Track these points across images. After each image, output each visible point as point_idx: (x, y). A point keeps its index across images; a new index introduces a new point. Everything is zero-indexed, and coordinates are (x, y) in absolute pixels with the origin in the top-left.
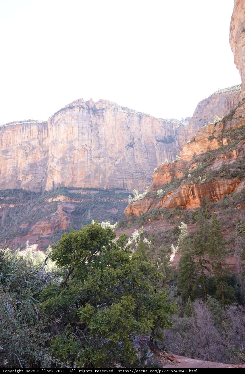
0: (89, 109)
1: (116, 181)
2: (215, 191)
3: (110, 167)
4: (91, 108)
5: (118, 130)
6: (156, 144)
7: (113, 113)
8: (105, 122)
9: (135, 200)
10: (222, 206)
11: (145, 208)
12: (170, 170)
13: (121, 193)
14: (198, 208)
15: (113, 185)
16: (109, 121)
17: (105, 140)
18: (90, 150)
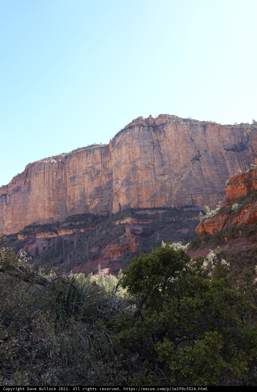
0: (149, 126)
1: (183, 198)
3: (176, 184)
4: (151, 125)
5: (181, 144)
7: (174, 127)
8: (166, 137)
9: (207, 217)
11: (219, 225)
12: (244, 181)
13: (191, 211)
15: (181, 203)
16: (171, 136)
17: (168, 156)
18: (154, 168)
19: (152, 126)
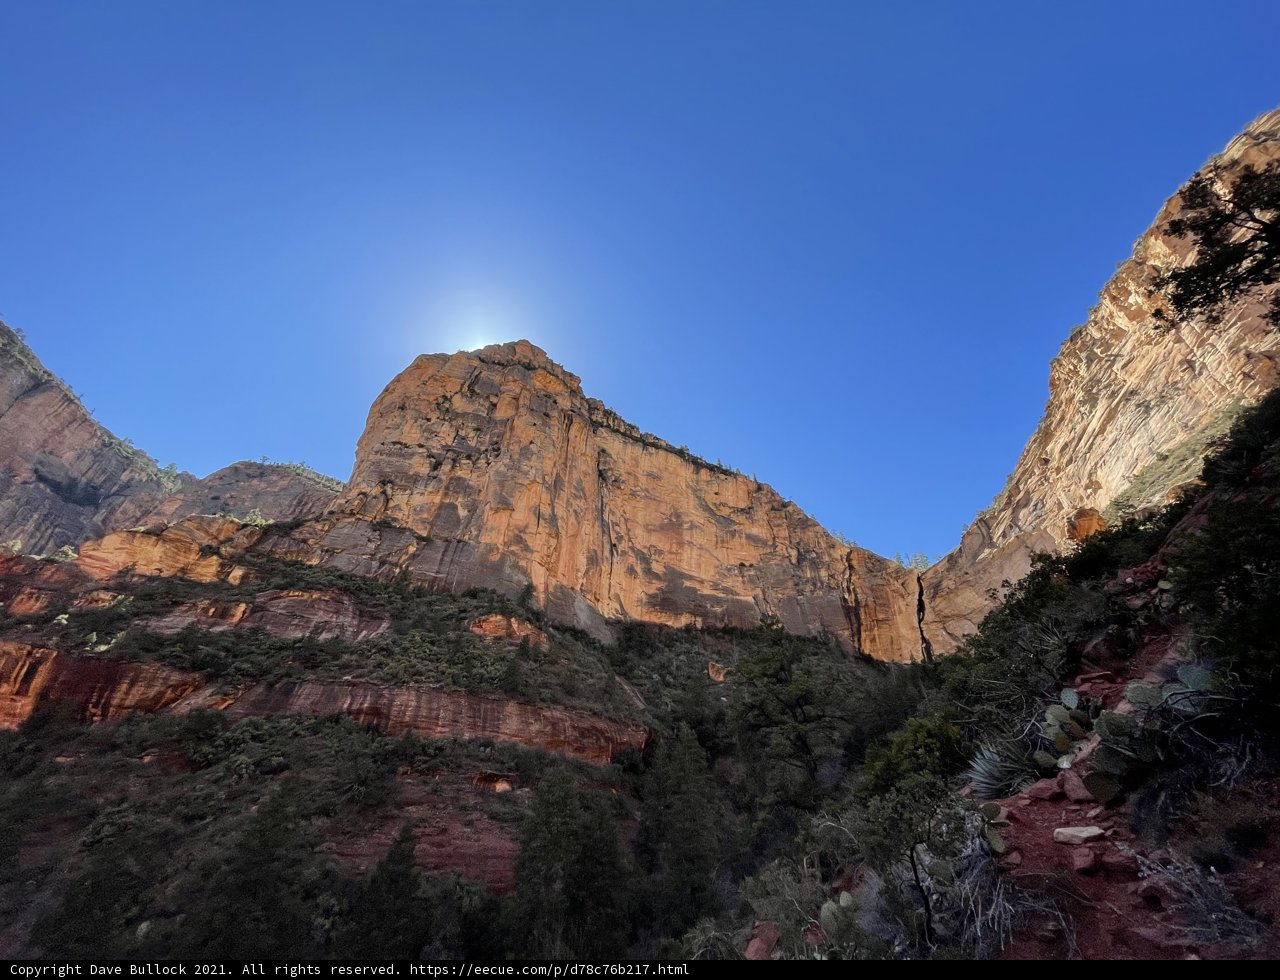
6: (24, 483)
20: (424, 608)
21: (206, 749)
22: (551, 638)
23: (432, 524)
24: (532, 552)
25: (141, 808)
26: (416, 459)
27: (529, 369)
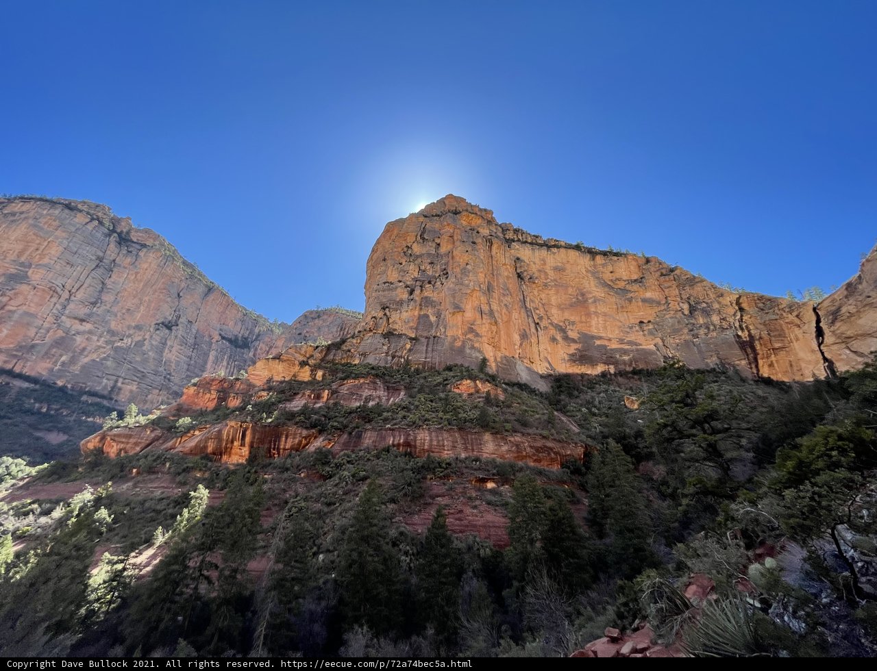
0: (114, 231)
1: (98, 376)
2: (279, 441)
3: (100, 347)
5: (155, 291)
6: (217, 341)
7: (161, 261)
8: (136, 267)
9: (122, 425)
10: (280, 468)
11: (136, 444)
12: (220, 390)
13: (97, 404)
14: (241, 464)
15: (84, 384)
16: (146, 270)
17: (116, 295)
18: (68, 300)
19: (120, 234)
20: (422, 381)
21: (328, 469)
22: (505, 391)
23: (417, 329)
24: (481, 337)
25: (306, 499)
26: (399, 290)
27: (456, 214)
